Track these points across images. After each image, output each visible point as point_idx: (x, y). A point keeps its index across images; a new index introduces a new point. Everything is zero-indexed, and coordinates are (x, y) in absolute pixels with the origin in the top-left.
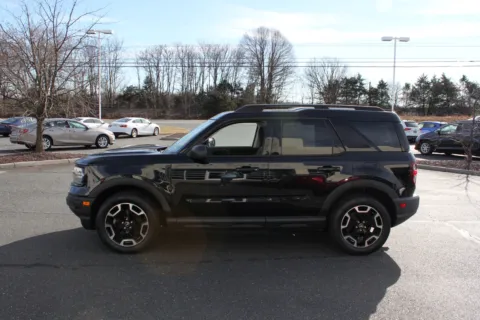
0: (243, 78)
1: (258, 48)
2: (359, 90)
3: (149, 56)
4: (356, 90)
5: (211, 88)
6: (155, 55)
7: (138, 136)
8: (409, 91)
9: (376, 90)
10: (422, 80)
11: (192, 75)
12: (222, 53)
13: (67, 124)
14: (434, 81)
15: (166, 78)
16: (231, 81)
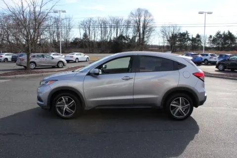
0: (130, 33)
1: (138, 18)
2: (187, 39)
3: (85, 23)
4: (186, 39)
5: (115, 38)
6: (88, 23)
7: (79, 62)
8: (212, 39)
9: (195, 39)
10: (218, 34)
11: (105, 32)
12: (120, 21)
13: (43, 56)
14: (224, 34)
15: (93, 33)
16: (124, 35)
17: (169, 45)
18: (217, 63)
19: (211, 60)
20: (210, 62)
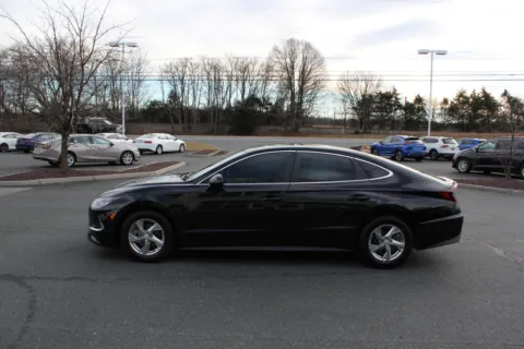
0: (272, 92)
1: (288, 60)
2: (394, 105)
3: (174, 69)
4: (391, 105)
5: (238, 102)
6: (180, 69)
7: (163, 153)
8: (447, 106)
9: (412, 105)
10: (461, 95)
11: (218, 89)
12: (251, 67)
13: (91, 140)
14: (473, 96)
15: (191, 92)
16: (259, 96)
17: (356, 117)
18: (455, 157)
19: (445, 151)
20: (442, 155)
